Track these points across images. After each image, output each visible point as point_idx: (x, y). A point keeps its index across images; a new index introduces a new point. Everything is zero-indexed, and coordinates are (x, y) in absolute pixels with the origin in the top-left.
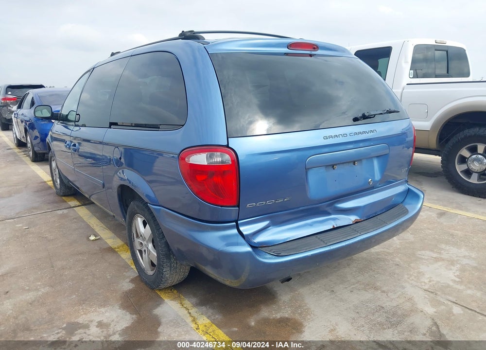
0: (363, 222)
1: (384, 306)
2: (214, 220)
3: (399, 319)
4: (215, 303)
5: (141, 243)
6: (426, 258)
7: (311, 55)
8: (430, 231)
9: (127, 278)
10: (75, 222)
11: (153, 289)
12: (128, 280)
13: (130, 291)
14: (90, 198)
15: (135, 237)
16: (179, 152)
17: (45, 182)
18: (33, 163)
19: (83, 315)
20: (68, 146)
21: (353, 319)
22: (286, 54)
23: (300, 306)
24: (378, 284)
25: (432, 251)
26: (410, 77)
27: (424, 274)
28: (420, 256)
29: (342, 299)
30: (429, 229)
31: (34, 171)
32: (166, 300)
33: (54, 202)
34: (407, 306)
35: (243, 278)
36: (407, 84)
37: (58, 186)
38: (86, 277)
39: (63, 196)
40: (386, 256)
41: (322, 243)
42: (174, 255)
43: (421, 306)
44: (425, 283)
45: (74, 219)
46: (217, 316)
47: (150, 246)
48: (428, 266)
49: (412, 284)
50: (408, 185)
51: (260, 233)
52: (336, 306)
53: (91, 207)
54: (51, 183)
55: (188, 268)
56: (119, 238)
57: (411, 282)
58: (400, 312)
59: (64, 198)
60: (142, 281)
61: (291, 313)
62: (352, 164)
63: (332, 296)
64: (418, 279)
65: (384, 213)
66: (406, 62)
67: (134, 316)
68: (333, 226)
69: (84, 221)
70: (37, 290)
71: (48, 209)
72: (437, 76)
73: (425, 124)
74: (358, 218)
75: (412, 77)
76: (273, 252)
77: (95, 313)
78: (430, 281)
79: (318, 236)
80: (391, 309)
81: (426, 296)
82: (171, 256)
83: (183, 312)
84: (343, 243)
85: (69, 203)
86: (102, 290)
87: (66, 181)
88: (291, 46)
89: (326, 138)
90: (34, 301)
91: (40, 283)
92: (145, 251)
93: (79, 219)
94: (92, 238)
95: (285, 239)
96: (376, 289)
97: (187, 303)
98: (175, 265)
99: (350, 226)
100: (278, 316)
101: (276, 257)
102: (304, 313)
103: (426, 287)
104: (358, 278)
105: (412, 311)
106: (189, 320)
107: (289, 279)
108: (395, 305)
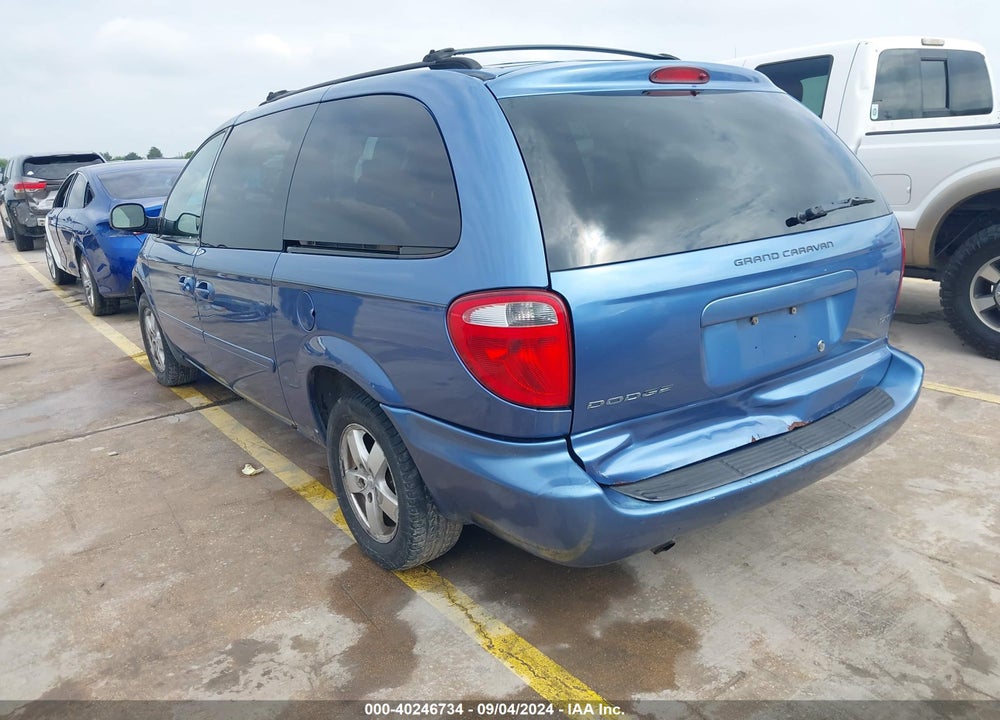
0: (807, 427)
1: (852, 592)
2: (521, 434)
3: (886, 617)
4: (518, 596)
5: (362, 481)
6: (926, 492)
7: (694, 93)
8: (928, 438)
9: (333, 550)
10: (208, 440)
11: (388, 569)
12: (336, 554)
13: (345, 575)
14: (232, 387)
15: (346, 468)
16: (447, 302)
17: (130, 358)
18: (98, 319)
19: (261, 624)
20: (188, 288)
21: (795, 619)
22: (646, 93)
23: (685, 598)
24: (835, 548)
25: (935, 478)
26: (873, 117)
27: (924, 526)
28: (911, 489)
29: (766, 580)
30: (924, 433)
31: (102, 336)
32: (418, 592)
33: (156, 400)
34: (899, 590)
35: (583, 547)
36: (867, 134)
37: (162, 367)
38: (252, 551)
39: (172, 386)
40: (844, 490)
41: (734, 473)
42: (433, 503)
43: (925, 590)
44: (928, 543)
45: (203, 432)
46: (524, 622)
47: (382, 486)
48: (932, 509)
49: (902, 546)
50: (891, 348)
51: (615, 459)
52: (756, 595)
53: (235, 406)
54: (143, 360)
55: (459, 528)
56: (304, 469)
57: (902, 542)
58: (885, 603)
59: (174, 390)
60: (365, 556)
61: (670, 610)
62: (787, 312)
63: (747, 575)
64: (914, 536)
65: (848, 407)
66: (864, 87)
67: (362, 626)
68: (753, 439)
69: (224, 437)
70: (160, 577)
71: (149, 414)
72: (926, 115)
73: (909, 216)
74: (798, 420)
75: (875, 117)
76: (642, 495)
77: (284, 622)
78: (938, 540)
79: (726, 459)
80: (868, 598)
81: (934, 569)
82: (429, 505)
83: (455, 615)
84: (774, 470)
85: (187, 400)
86: (289, 575)
87: (178, 357)
88: (655, 76)
89: (739, 263)
90: (160, 600)
91: (163, 565)
92: (370, 495)
93: (214, 433)
94: (249, 470)
95: (661, 469)
96: (832, 557)
97: (461, 595)
98: (436, 522)
99: (784, 437)
100: (646, 617)
101: (648, 504)
102: (697, 610)
103: (933, 552)
104: (794, 537)
105: (909, 599)
106: (470, 630)
107: (668, 546)
108: (873, 588)
